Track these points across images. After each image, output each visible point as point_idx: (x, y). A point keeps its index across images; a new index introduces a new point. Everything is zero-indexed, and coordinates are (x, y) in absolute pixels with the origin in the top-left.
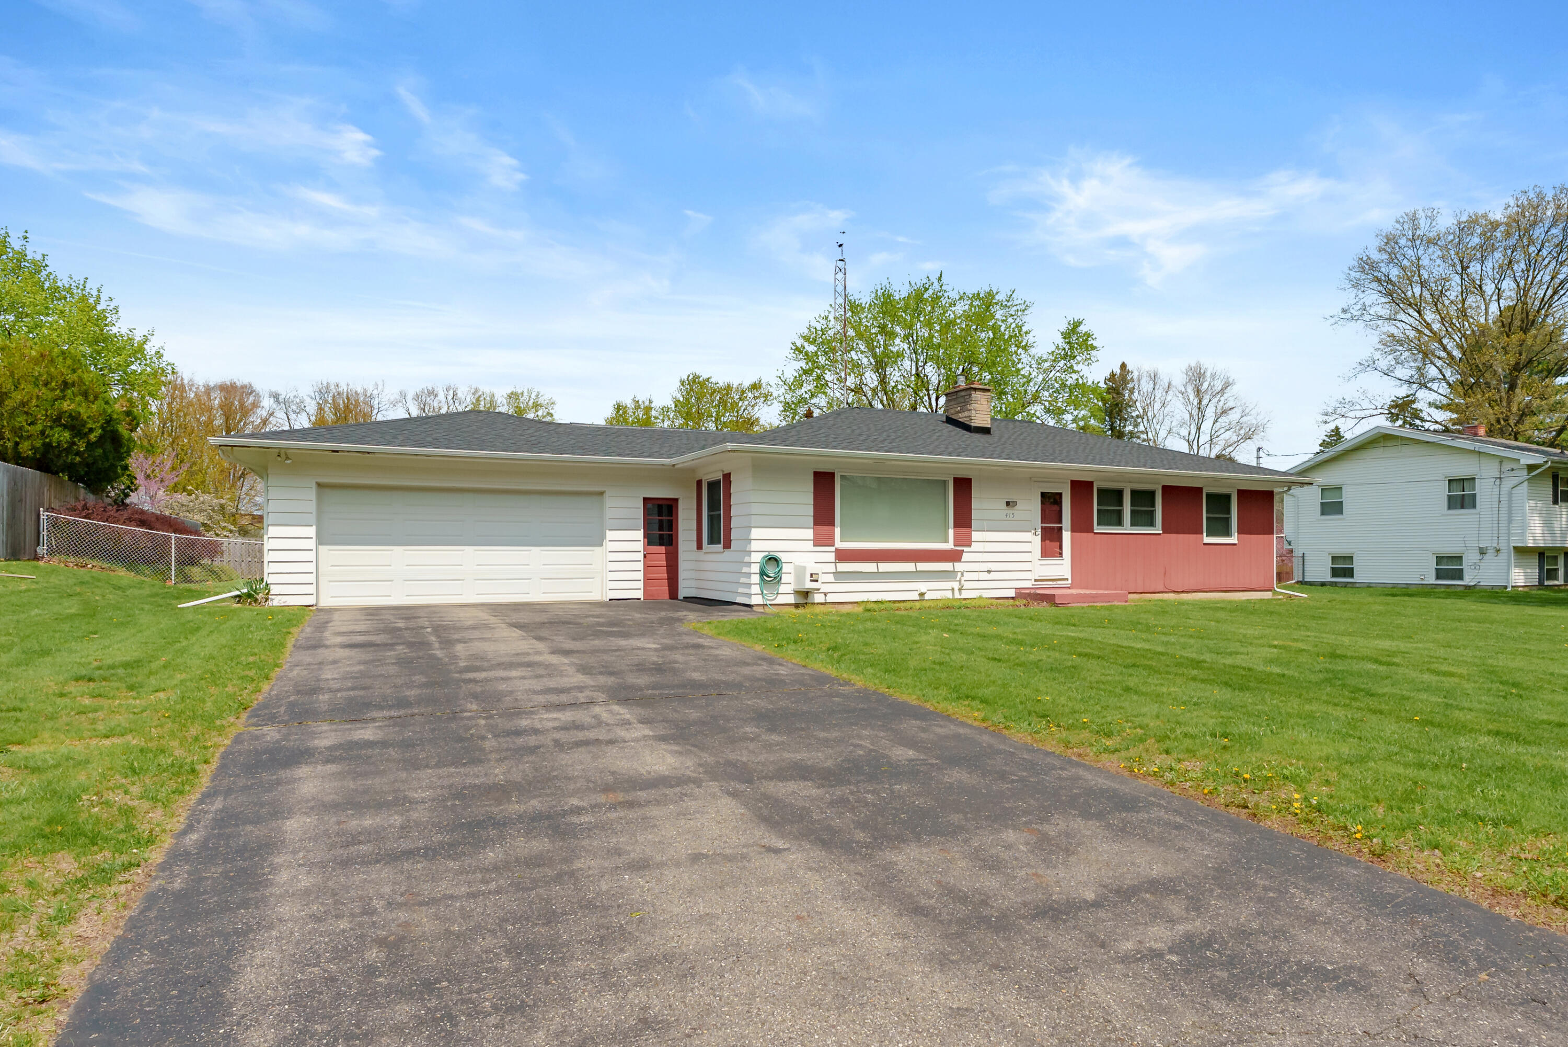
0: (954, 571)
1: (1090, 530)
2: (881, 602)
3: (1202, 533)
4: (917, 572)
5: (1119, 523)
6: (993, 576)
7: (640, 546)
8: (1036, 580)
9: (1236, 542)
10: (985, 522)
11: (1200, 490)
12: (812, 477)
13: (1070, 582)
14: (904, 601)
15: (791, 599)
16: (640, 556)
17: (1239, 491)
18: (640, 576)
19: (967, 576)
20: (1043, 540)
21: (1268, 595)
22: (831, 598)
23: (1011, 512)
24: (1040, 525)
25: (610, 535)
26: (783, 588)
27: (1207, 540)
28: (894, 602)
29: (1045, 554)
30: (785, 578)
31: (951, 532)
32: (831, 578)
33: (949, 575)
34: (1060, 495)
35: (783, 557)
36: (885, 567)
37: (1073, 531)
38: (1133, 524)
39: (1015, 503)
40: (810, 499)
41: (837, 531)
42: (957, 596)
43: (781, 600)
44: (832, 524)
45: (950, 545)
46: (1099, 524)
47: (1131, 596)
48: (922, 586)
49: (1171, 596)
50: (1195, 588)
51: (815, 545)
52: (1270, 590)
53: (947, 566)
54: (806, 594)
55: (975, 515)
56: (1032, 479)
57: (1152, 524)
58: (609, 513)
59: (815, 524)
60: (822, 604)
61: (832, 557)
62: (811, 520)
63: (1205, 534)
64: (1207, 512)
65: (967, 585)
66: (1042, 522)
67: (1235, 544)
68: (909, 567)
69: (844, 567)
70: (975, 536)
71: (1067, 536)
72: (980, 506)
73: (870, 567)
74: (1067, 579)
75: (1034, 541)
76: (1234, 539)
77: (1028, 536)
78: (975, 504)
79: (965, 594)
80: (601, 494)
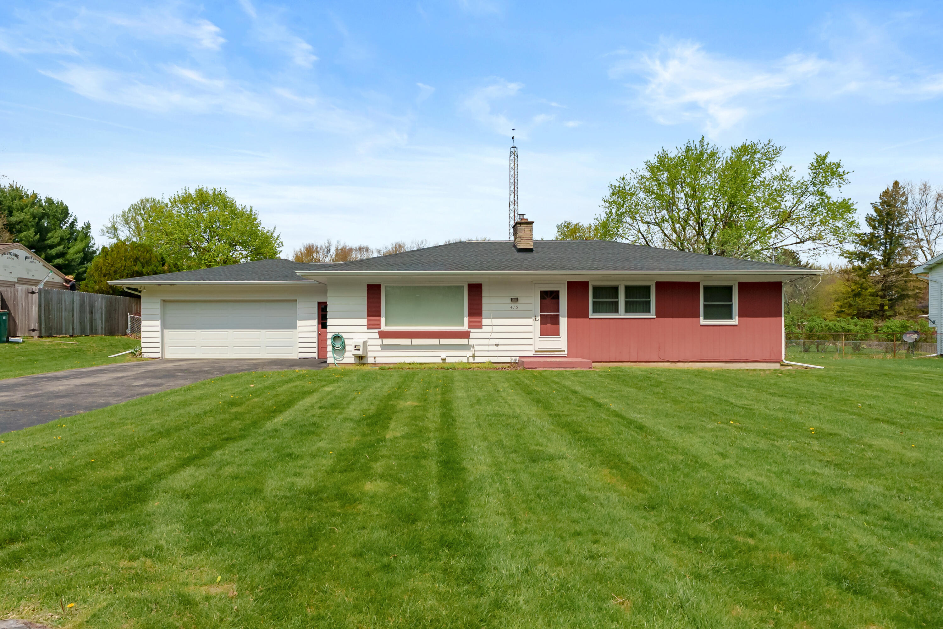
0: (468, 345)
1: (586, 316)
2: (413, 363)
3: (699, 317)
4: (440, 345)
5: (616, 311)
6: (500, 348)
7: (315, 329)
8: (536, 351)
9: (737, 323)
10: (491, 312)
11: (697, 284)
12: (366, 288)
13: (566, 352)
14: (429, 363)
15: (352, 360)
16: (316, 334)
17: (739, 283)
18: (316, 345)
19: (477, 348)
20: (542, 323)
21: (777, 366)
22: (378, 360)
23: (515, 305)
24: (539, 313)
25: (299, 323)
26: (347, 354)
27: (703, 322)
28: (421, 363)
29: (543, 333)
30: (347, 348)
31: (466, 319)
32: (379, 348)
33: (467, 347)
34: (558, 292)
35: (344, 336)
36: (416, 342)
37: (569, 316)
38: (627, 311)
39: (517, 300)
40: (365, 302)
41: (383, 320)
42: (471, 360)
43: (346, 360)
44: (380, 315)
45: (465, 328)
46: (594, 312)
47: (593, 364)
48: (443, 354)
49: (667, 364)
50: (692, 359)
51: (368, 328)
52: (779, 362)
53: (464, 341)
54: (361, 358)
55: (484, 308)
56: (532, 283)
57: (648, 311)
58: (299, 311)
59: (368, 316)
60: (373, 364)
61: (377, 336)
62: (365, 313)
63: (702, 318)
64: (705, 301)
65: (477, 354)
66: (541, 312)
67: (736, 325)
68: (435, 342)
69: (387, 341)
70: (485, 321)
71: (563, 321)
72: (487, 302)
73: (407, 342)
74: (564, 351)
75: (534, 325)
76: (735, 321)
77: (530, 321)
78: (484, 301)
79: (477, 360)
80: (296, 301)
